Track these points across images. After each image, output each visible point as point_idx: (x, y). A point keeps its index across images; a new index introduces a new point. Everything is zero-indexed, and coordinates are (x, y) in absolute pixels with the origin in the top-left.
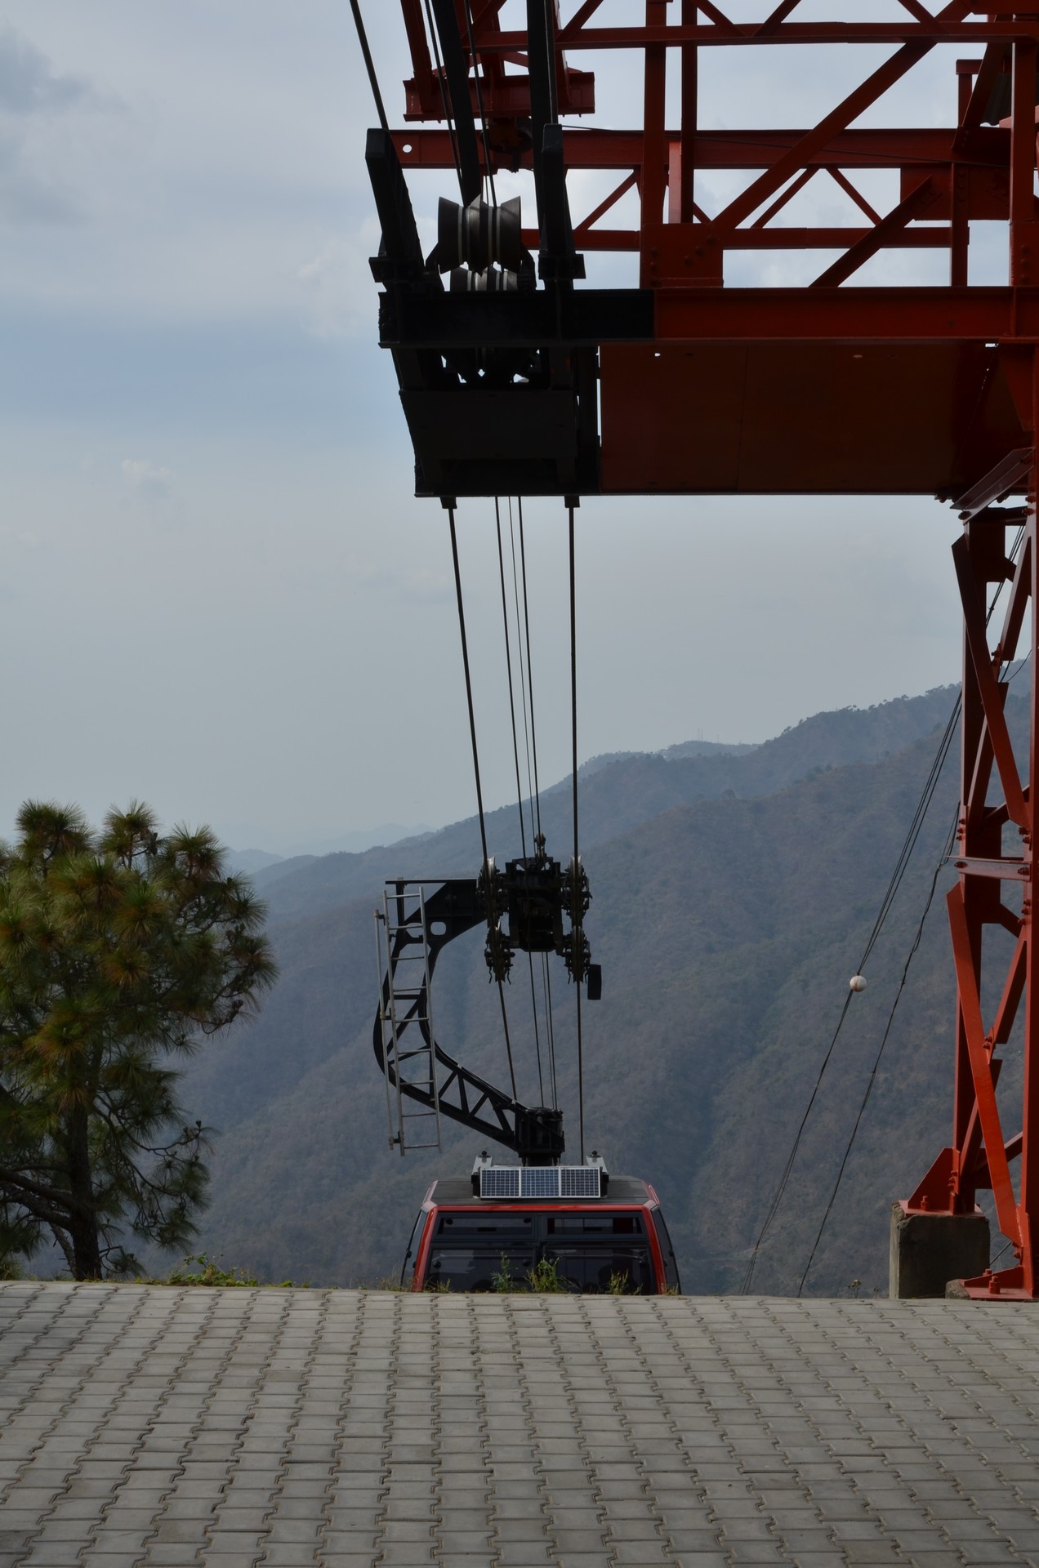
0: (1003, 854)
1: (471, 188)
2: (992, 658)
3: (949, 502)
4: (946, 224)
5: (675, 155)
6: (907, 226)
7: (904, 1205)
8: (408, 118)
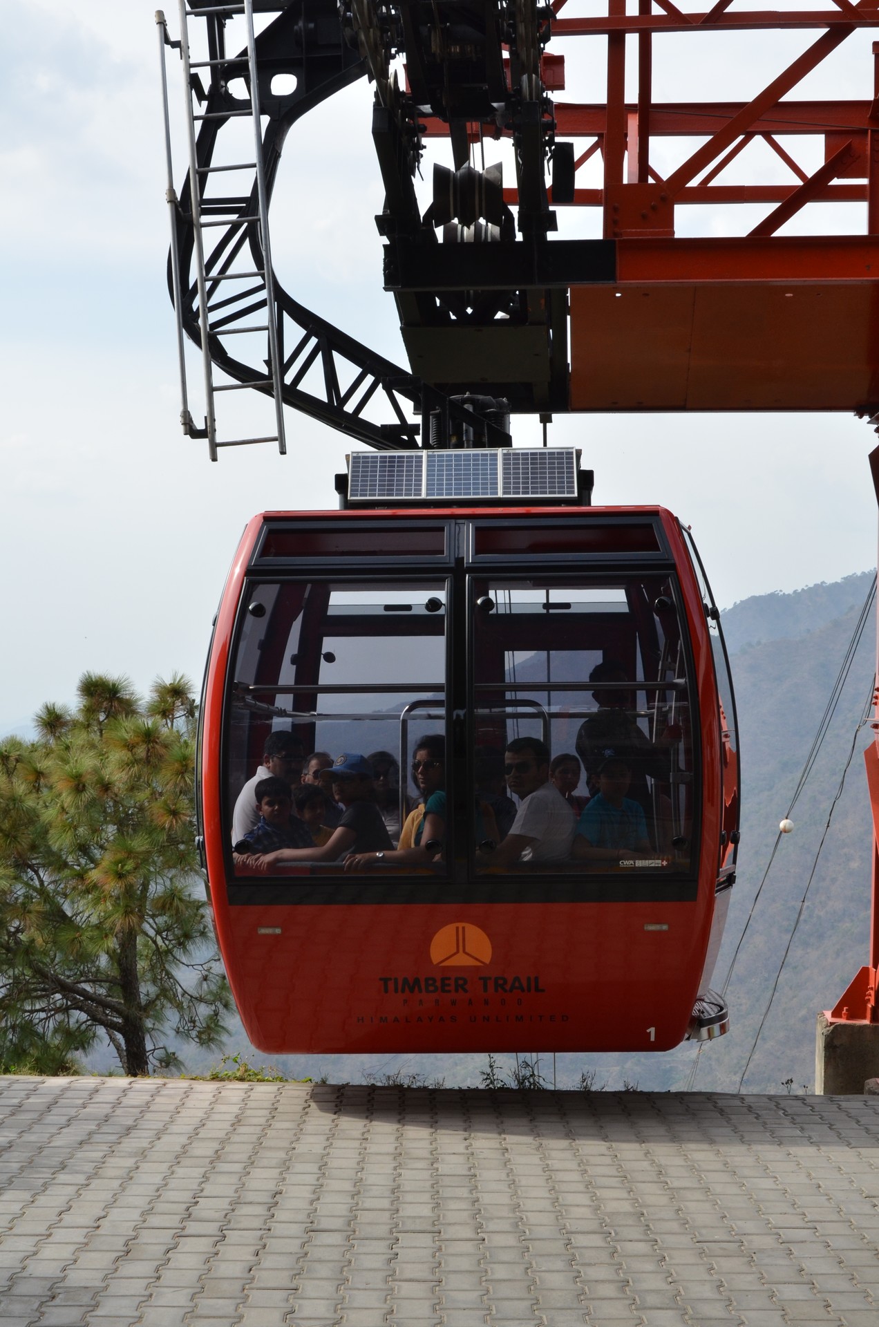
1: (461, 154)
3: (866, 418)
4: (864, 181)
5: (633, 123)
6: (830, 184)
7: (828, 1014)
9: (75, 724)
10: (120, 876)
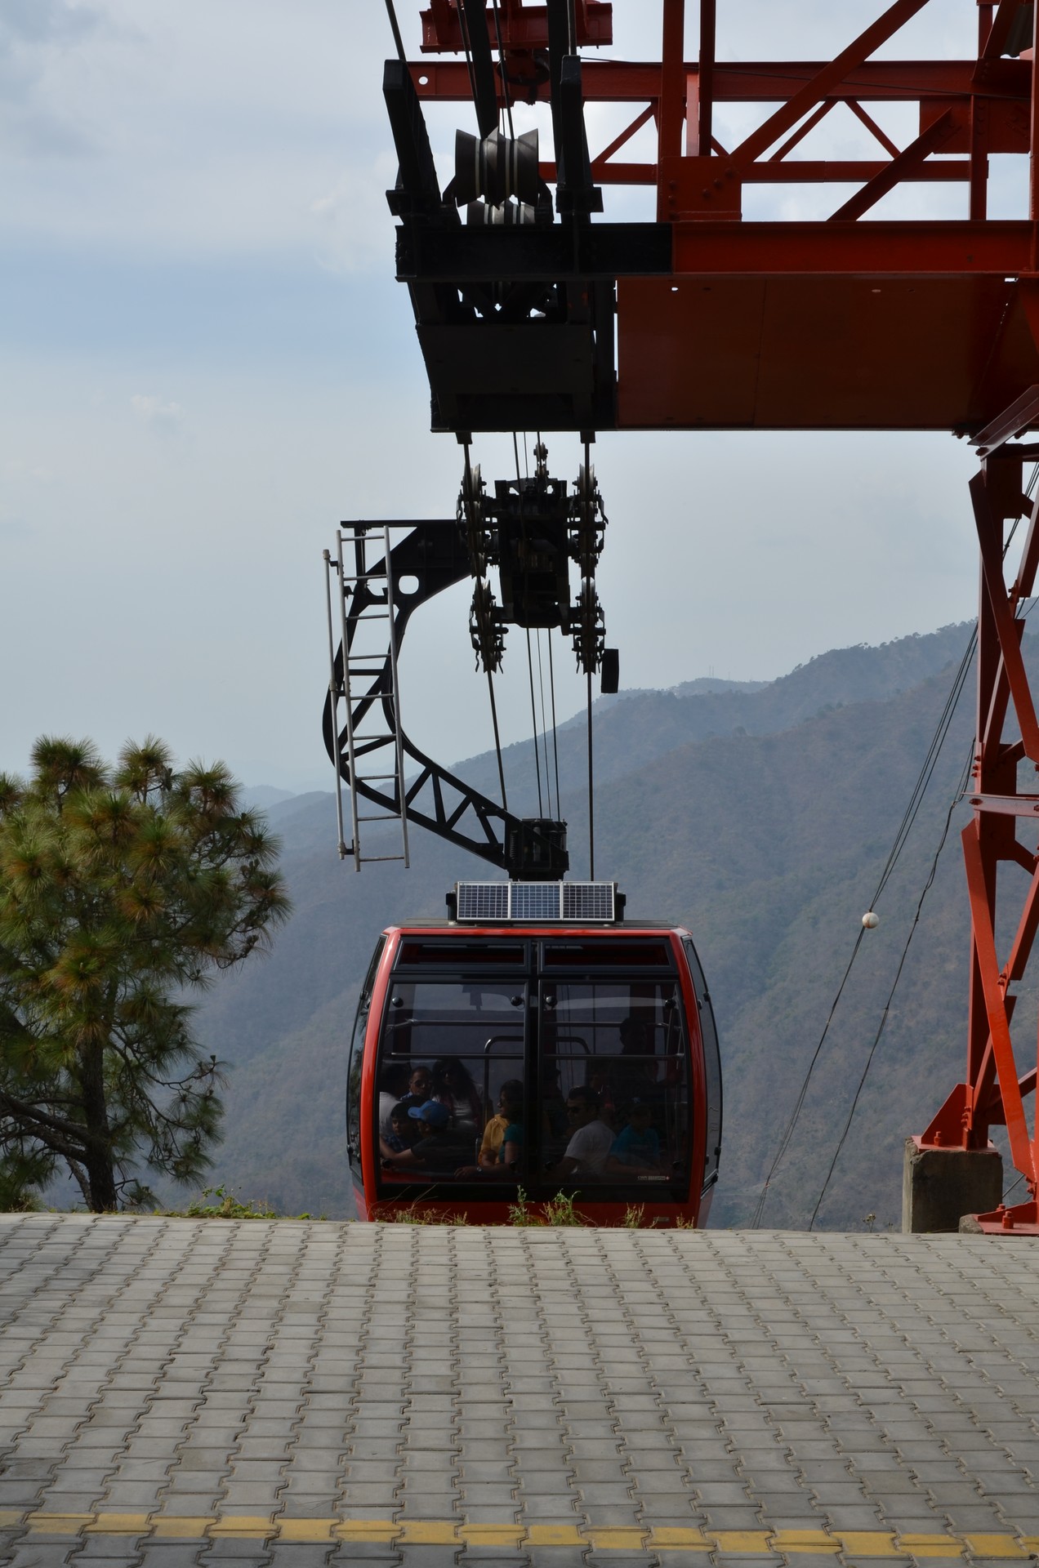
0: (1018, 792)
1: (488, 121)
2: (1009, 595)
3: (967, 438)
4: (966, 157)
5: (693, 86)
6: (926, 160)
7: (918, 1140)
8: (425, 49)
9: (30, 798)
10: (82, 977)
